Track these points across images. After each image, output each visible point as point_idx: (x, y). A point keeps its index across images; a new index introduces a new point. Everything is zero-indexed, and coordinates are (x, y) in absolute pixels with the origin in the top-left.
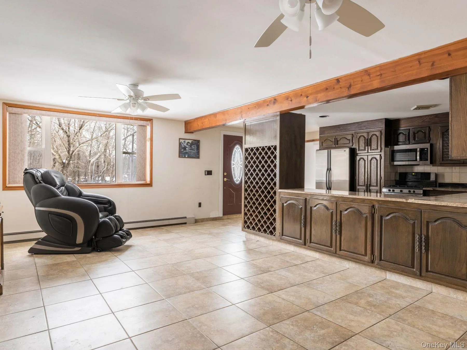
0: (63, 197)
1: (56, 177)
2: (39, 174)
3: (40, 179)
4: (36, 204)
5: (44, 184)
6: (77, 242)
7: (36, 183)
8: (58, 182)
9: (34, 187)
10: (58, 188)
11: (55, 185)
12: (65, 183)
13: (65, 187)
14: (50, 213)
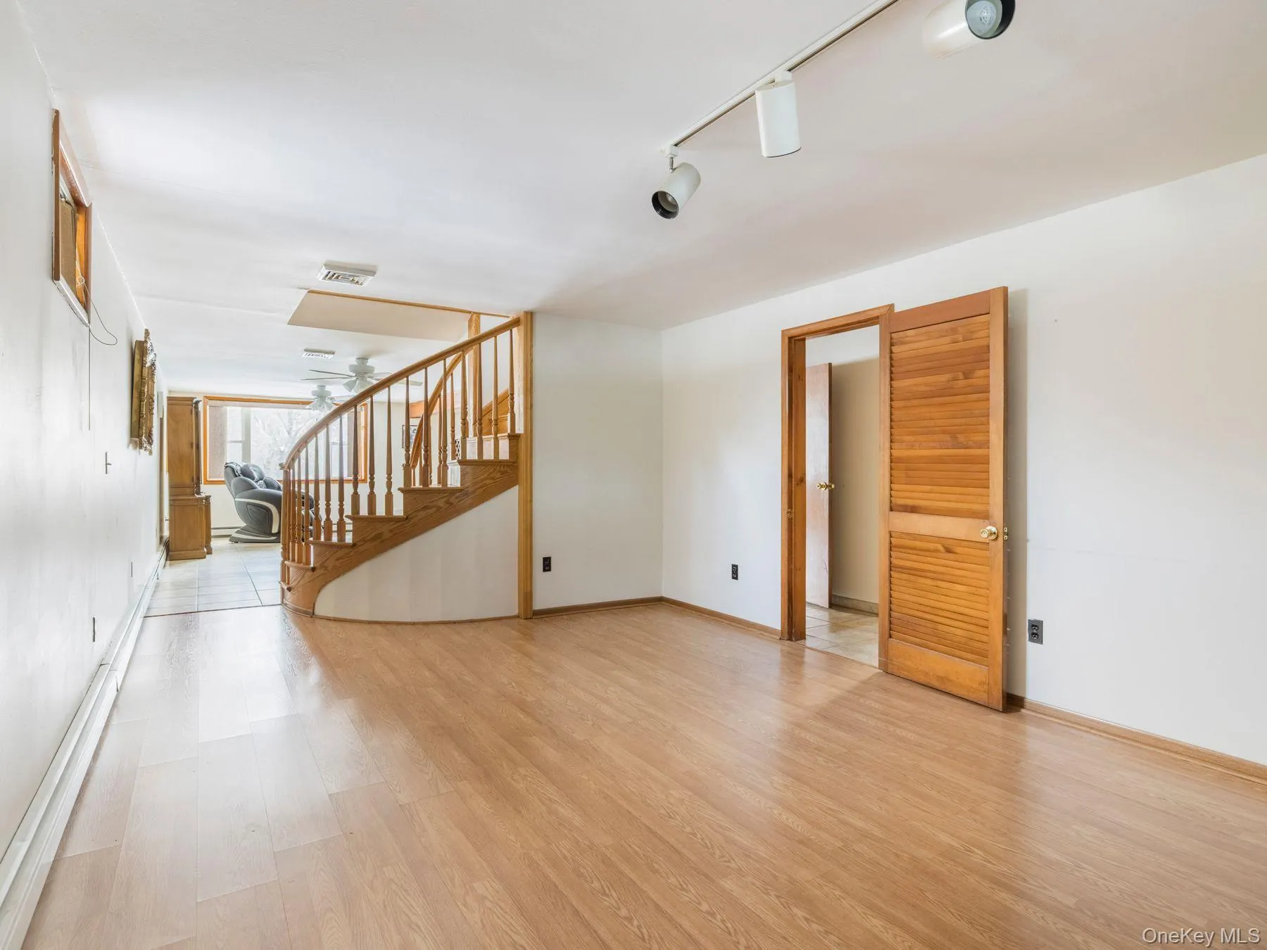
0: (260, 489)
1: (255, 471)
2: (238, 468)
3: (239, 472)
4: (236, 494)
5: (242, 477)
6: (273, 532)
7: (236, 476)
8: (256, 475)
9: (234, 480)
10: (257, 482)
11: (253, 479)
12: (263, 477)
13: (264, 481)
14: (248, 504)
